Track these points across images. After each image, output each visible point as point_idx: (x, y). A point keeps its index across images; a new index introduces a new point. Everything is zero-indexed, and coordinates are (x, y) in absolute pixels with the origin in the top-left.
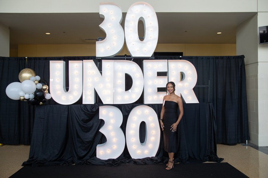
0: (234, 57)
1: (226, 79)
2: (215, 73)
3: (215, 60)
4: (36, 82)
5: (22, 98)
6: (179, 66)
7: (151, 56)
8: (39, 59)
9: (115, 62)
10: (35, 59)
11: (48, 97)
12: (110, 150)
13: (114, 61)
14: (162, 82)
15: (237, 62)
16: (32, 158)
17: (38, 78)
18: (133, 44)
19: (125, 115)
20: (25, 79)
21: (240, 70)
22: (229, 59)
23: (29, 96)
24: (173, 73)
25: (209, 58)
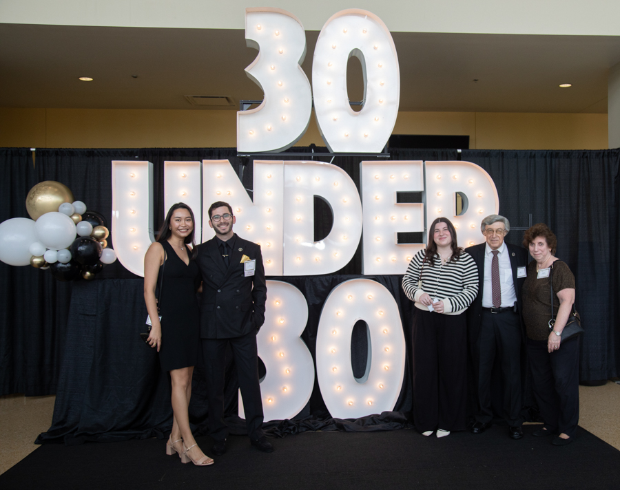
0: (600, 153)
1: (578, 211)
2: (549, 193)
3: (548, 160)
4: (75, 218)
5: (37, 261)
6: (454, 177)
7: (380, 151)
8: (72, 153)
9: (286, 166)
10: (59, 153)
11: (107, 257)
12: (273, 398)
13: (285, 164)
14: (410, 218)
15: (606, 165)
16: (62, 422)
17: (80, 206)
18: (335, 120)
19: (314, 305)
20: (44, 211)
21: (613, 186)
22: (587, 157)
23: (58, 256)
24: (438, 194)
25: (533, 154)
